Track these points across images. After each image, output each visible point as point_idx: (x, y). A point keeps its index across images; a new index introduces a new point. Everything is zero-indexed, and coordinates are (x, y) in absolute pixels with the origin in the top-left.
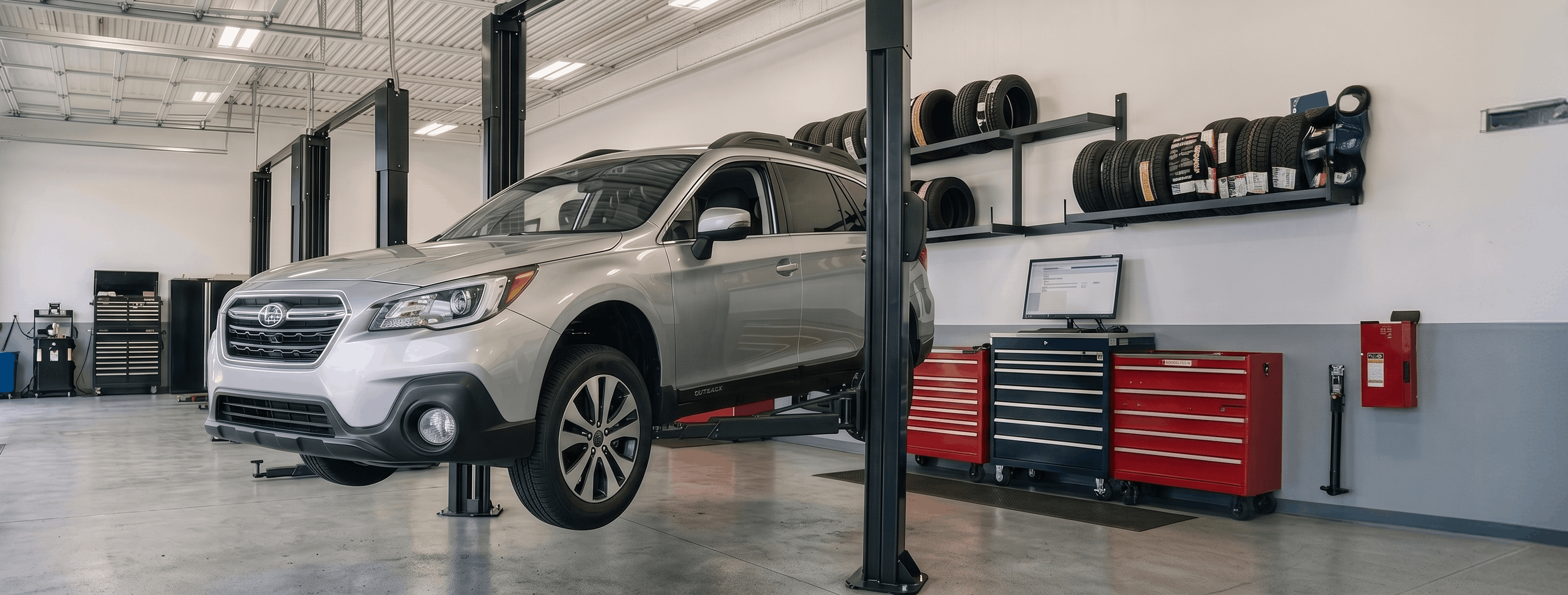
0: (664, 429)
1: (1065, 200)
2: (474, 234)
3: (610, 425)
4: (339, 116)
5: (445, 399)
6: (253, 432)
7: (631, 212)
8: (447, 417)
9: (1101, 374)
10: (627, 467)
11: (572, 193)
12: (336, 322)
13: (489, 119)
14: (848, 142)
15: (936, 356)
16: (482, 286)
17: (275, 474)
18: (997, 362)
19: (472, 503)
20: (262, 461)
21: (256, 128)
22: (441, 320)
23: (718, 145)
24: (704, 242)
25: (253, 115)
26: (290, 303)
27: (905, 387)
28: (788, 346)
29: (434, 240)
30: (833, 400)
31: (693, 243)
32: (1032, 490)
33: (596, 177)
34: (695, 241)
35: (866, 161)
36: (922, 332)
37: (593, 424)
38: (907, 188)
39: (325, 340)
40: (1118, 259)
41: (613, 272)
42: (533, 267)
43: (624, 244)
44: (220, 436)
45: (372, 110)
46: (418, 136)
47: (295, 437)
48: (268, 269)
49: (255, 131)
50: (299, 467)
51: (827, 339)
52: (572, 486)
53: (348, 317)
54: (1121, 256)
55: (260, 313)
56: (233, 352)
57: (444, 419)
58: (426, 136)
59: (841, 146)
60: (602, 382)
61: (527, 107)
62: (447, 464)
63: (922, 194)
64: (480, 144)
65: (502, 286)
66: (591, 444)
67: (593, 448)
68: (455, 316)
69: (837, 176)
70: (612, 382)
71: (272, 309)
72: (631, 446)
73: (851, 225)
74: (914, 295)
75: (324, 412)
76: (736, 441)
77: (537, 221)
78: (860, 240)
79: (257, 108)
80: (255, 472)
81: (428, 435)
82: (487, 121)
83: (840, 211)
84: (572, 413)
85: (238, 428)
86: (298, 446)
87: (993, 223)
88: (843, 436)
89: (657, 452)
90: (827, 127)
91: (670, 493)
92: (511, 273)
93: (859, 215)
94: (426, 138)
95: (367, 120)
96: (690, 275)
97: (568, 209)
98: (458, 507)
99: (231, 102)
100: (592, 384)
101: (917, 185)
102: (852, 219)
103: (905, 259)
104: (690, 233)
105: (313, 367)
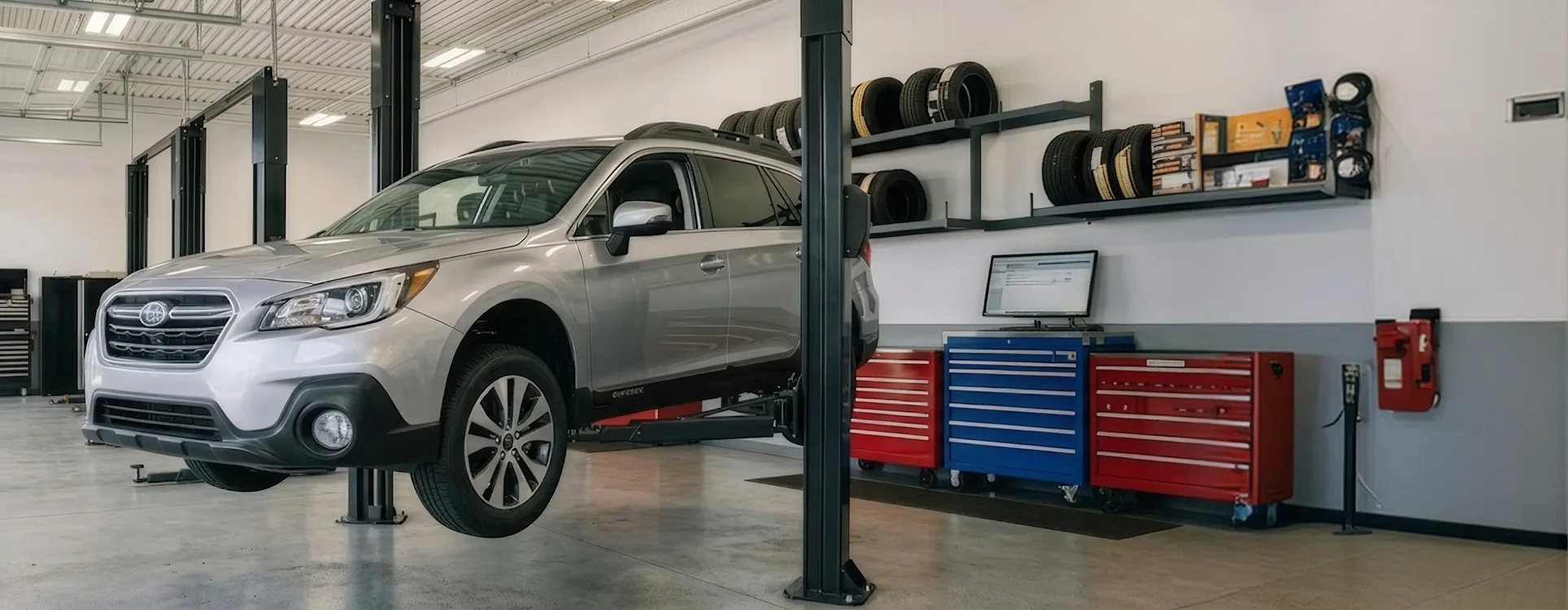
0: (581, 432)
1: (1032, 194)
2: (362, 230)
3: (520, 428)
4: (214, 106)
5: (341, 401)
6: (134, 435)
7: (540, 206)
8: (344, 420)
9: (1073, 375)
10: (540, 472)
11: (472, 186)
12: (223, 322)
13: (379, 108)
14: (781, 134)
15: (884, 356)
16: (379, 284)
17: (157, 479)
18: (951, 362)
19: (374, 510)
20: (142, 466)
21: (130, 118)
22: (334, 318)
23: (635, 136)
24: (620, 238)
25: (127, 105)
26: (173, 301)
27: (848, 389)
28: (715, 346)
29: (318, 235)
30: (766, 402)
31: (607, 239)
32: (992, 495)
33: (499, 169)
34: (610, 238)
35: (802, 152)
36: (865, 331)
37: (502, 427)
38: (848, 181)
39: (211, 340)
40: (1093, 255)
41: (521, 268)
42: (433, 264)
43: (534, 239)
44: (97, 440)
45: (249, 100)
46: (300, 126)
47: (178, 440)
48: (146, 266)
49: (130, 122)
50: (182, 472)
51: (760, 339)
52: (480, 491)
53: (235, 317)
54: (1096, 252)
55: (140, 312)
56: (113, 352)
57: (340, 421)
58: (311, 126)
59: (773, 137)
60: (511, 383)
61: (421, 96)
62: (346, 469)
63: (865, 187)
64: (368, 135)
65: (400, 284)
66: (501, 448)
67: (503, 452)
68: (351, 315)
69: (768, 169)
70: (522, 384)
71: (153, 308)
72: (544, 451)
73: (784, 219)
74: (855, 292)
75: (210, 415)
76: (660, 445)
77: (434, 216)
78: (794, 236)
79: (130, 98)
80: (136, 478)
81: (324, 440)
82: (377, 111)
83: (772, 204)
84: (478, 415)
85: (118, 432)
86: (183, 450)
87: (949, 217)
88: (779, 440)
89: (573, 456)
90: (758, 115)
91: (587, 498)
92: (410, 270)
93: (792, 209)
94: (312, 131)
95: (244, 109)
96: (603, 272)
97: (467, 204)
98: (359, 514)
99: (100, 91)
100: (501, 385)
101: (859, 178)
102: (785, 212)
103: (846, 255)
104: (604, 227)
105: (199, 368)
